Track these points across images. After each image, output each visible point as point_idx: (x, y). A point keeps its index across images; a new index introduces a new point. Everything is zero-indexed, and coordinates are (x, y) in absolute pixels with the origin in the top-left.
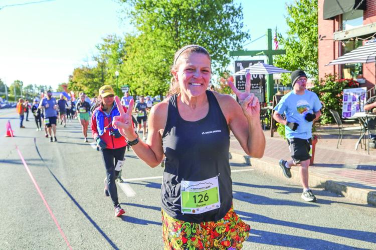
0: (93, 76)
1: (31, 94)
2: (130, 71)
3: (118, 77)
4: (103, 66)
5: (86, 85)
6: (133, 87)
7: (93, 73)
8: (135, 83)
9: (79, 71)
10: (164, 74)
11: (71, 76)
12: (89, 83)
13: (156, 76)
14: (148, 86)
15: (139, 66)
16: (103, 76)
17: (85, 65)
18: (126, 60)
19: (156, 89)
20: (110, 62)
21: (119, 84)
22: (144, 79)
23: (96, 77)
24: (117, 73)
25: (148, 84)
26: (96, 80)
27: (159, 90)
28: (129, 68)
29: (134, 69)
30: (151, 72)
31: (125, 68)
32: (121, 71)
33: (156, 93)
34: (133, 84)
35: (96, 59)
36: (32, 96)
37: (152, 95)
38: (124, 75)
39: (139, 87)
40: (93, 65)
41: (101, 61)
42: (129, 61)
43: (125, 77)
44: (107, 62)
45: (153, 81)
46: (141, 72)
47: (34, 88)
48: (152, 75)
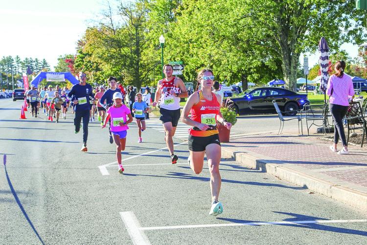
0: (119, 44)
1: (9, 75)
2: (186, 36)
3: (163, 46)
4: (138, 24)
5: (107, 60)
6: (191, 65)
7: (121, 38)
8: (195, 58)
9: (95, 34)
10: (248, 41)
11: (81, 43)
12: (112, 57)
13: (233, 44)
14: (218, 63)
15: (202, 26)
16: (137, 44)
17: (107, 22)
18: (180, 14)
19: (235, 69)
20: (151, 17)
21: (165, 59)
22: (211, 49)
23: (127, 46)
24: (162, 39)
25: (219, 60)
26: (125, 50)
27: (239, 71)
28: (184, 30)
29: (193, 31)
30: (224, 37)
31: (177, 30)
32: (170, 36)
33: (234, 77)
34: (191, 59)
35: (125, 11)
36: (10, 79)
37: (226, 81)
38: (175, 42)
39: (202, 65)
40: (120, 21)
41: (135, 15)
42: (185, 16)
43: (176, 46)
44: (147, 17)
45: (228, 54)
46: (206, 37)
47: (15, 64)
48: (225, 42)
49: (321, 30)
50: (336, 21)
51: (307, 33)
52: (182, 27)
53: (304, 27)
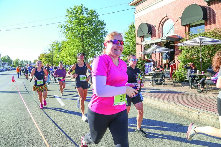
0: (48, 57)
1: (23, 64)
2: (63, 55)
4: (52, 53)
5: (45, 61)
6: (65, 61)
7: (48, 55)
8: (65, 60)
9: (42, 55)
11: (39, 57)
12: (46, 60)
13: (74, 57)
14: (71, 61)
15: (67, 53)
16: (52, 57)
17: (45, 52)
18: (62, 51)
20: (55, 51)
21: (59, 60)
22: (69, 58)
23: (50, 57)
24: (58, 56)
26: (49, 58)
29: (65, 54)
31: (61, 54)
32: (60, 55)
35: (49, 50)
36: (23, 65)
39: (67, 61)
40: (48, 52)
41: (51, 51)
42: (63, 51)
43: (61, 57)
44: (54, 51)
45: (73, 59)
46: (68, 55)
47: (24, 62)
48: (72, 56)
49: (92, 54)
50: (95, 52)
51: (89, 55)
52: (63, 53)
53: (89, 54)
